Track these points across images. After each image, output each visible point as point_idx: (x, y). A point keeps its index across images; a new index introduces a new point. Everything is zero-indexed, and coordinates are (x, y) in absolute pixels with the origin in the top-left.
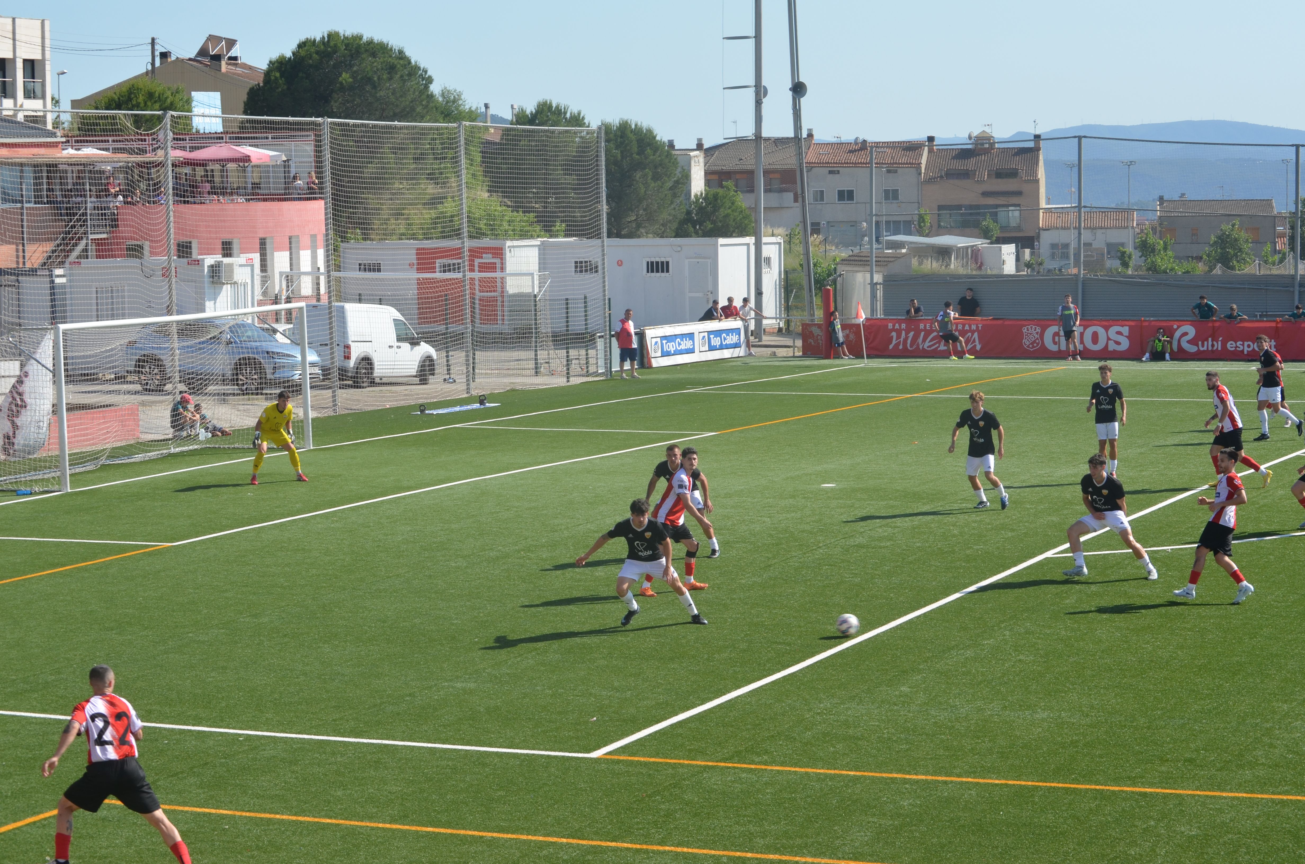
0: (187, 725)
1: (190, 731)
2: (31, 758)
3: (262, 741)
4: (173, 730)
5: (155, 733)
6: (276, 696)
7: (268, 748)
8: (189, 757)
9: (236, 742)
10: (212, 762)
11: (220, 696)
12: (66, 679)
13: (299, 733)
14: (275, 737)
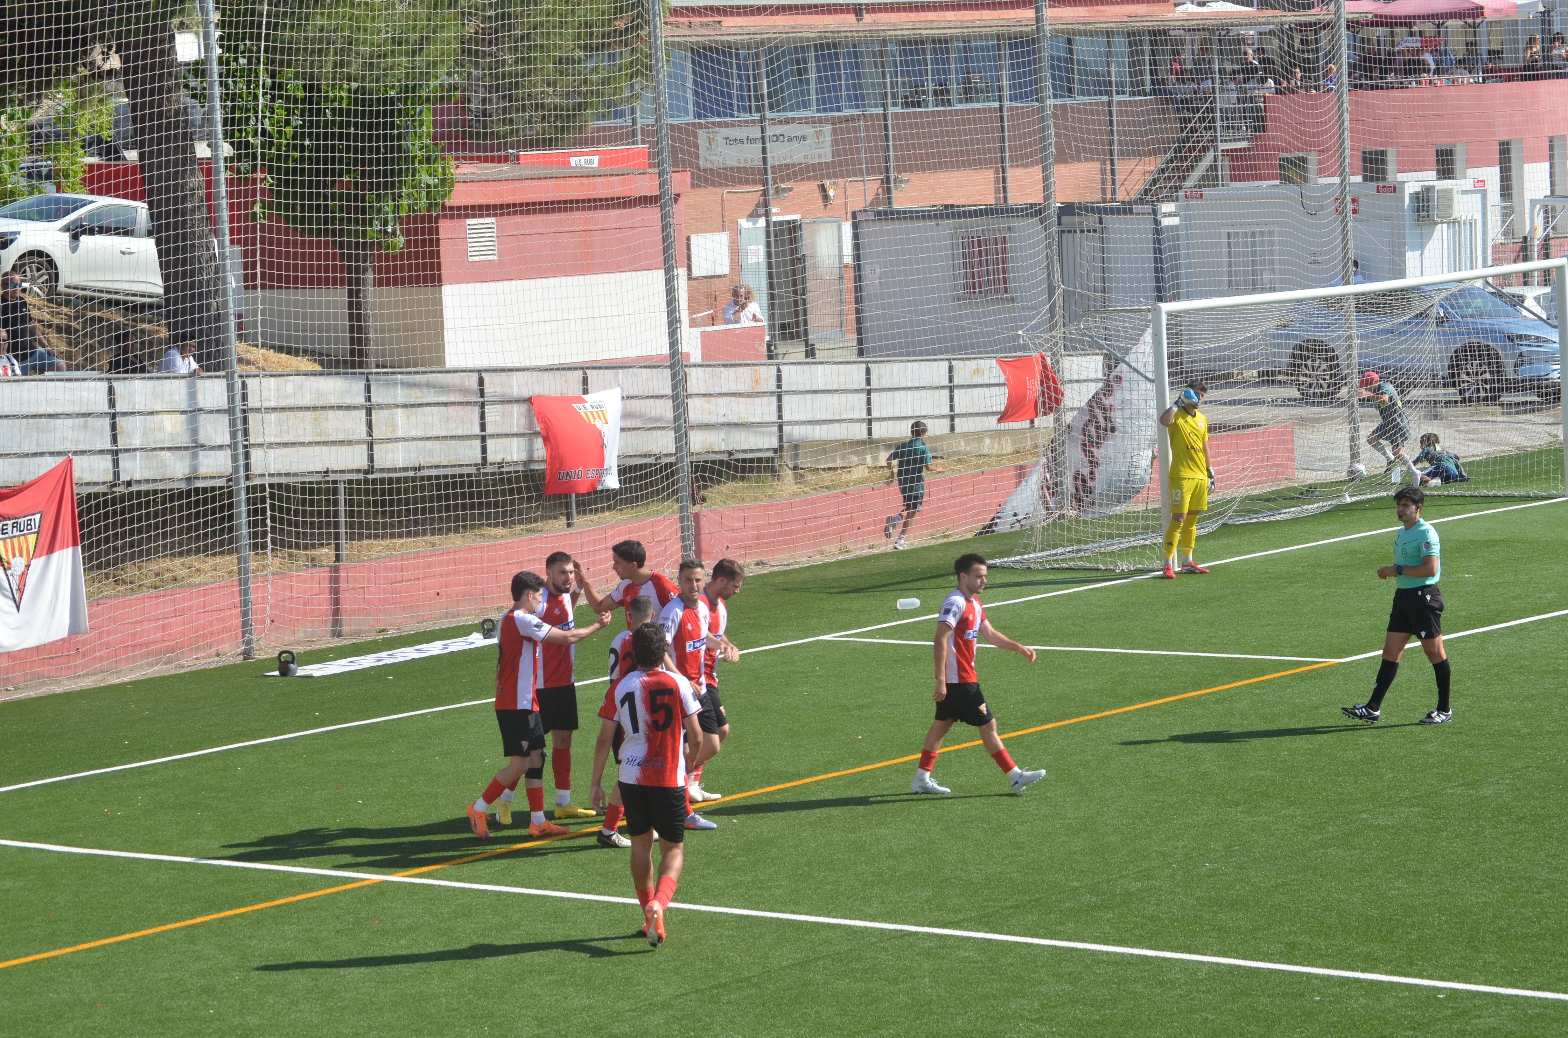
0: (1353, 970)
1: (1357, 980)
2: (1097, 1022)
3: (1477, 1002)
4: (1329, 978)
5: (1300, 983)
6: (1502, 923)
7: (1485, 1013)
8: (1354, 1025)
9: (1433, 1001)
10: (1391, 1034)
11: (1409, 921)
12: (1160, 889)
13: (1538, 989)
14: (1497, 994)
